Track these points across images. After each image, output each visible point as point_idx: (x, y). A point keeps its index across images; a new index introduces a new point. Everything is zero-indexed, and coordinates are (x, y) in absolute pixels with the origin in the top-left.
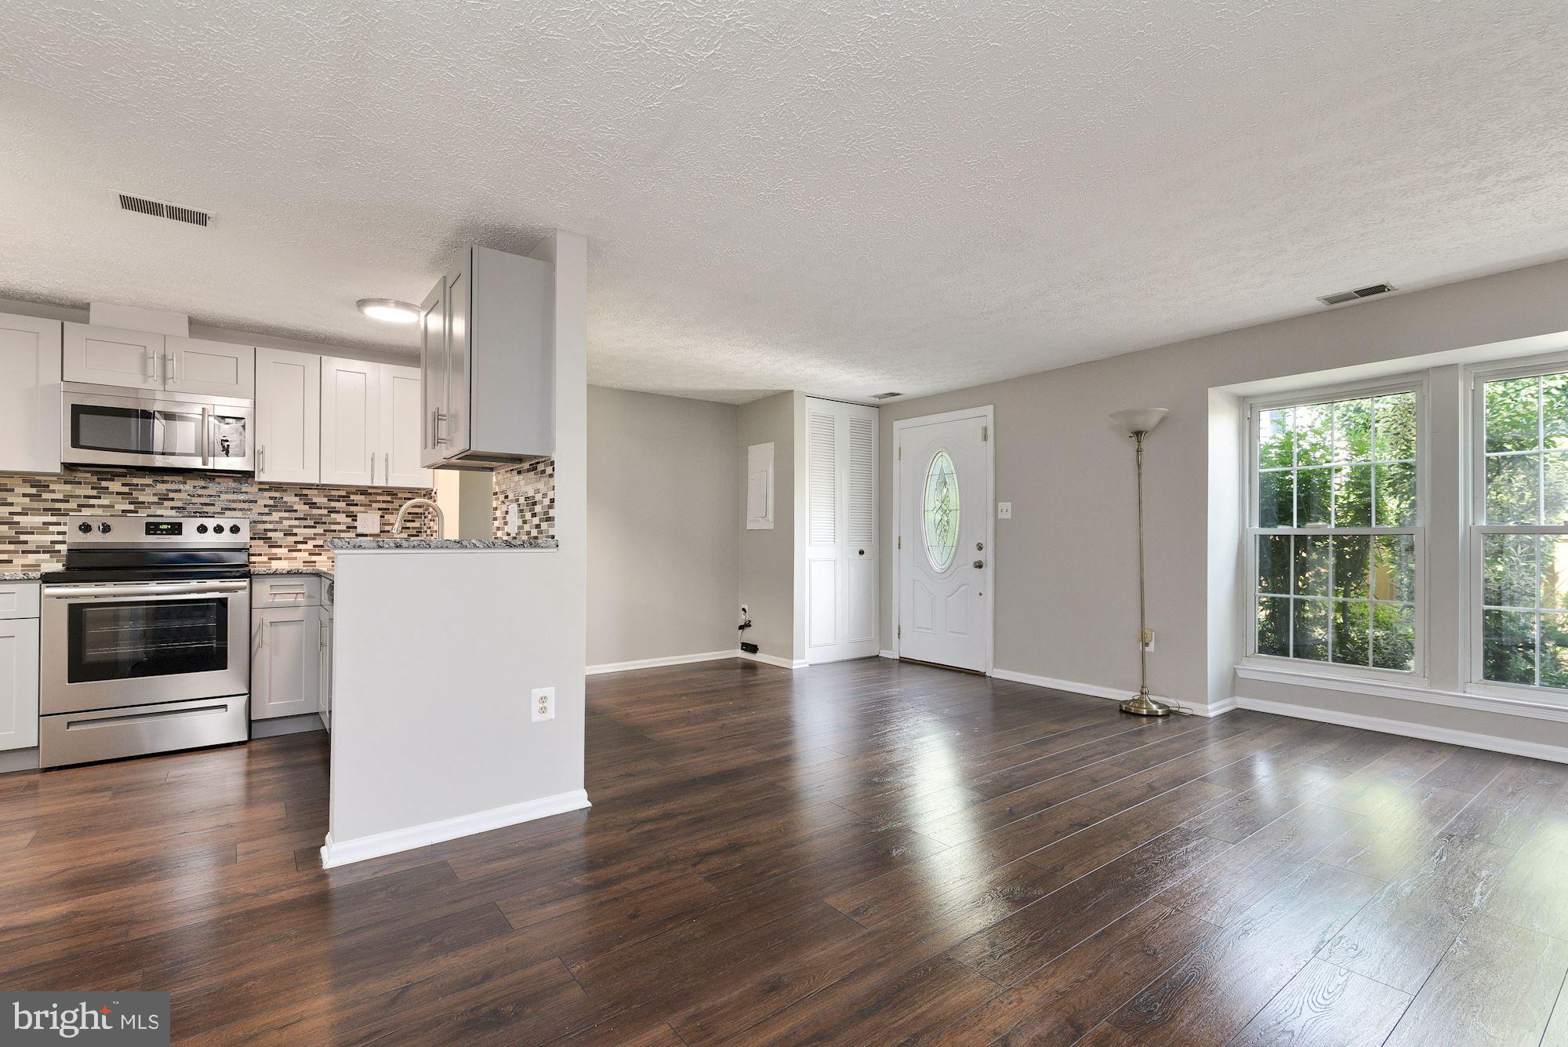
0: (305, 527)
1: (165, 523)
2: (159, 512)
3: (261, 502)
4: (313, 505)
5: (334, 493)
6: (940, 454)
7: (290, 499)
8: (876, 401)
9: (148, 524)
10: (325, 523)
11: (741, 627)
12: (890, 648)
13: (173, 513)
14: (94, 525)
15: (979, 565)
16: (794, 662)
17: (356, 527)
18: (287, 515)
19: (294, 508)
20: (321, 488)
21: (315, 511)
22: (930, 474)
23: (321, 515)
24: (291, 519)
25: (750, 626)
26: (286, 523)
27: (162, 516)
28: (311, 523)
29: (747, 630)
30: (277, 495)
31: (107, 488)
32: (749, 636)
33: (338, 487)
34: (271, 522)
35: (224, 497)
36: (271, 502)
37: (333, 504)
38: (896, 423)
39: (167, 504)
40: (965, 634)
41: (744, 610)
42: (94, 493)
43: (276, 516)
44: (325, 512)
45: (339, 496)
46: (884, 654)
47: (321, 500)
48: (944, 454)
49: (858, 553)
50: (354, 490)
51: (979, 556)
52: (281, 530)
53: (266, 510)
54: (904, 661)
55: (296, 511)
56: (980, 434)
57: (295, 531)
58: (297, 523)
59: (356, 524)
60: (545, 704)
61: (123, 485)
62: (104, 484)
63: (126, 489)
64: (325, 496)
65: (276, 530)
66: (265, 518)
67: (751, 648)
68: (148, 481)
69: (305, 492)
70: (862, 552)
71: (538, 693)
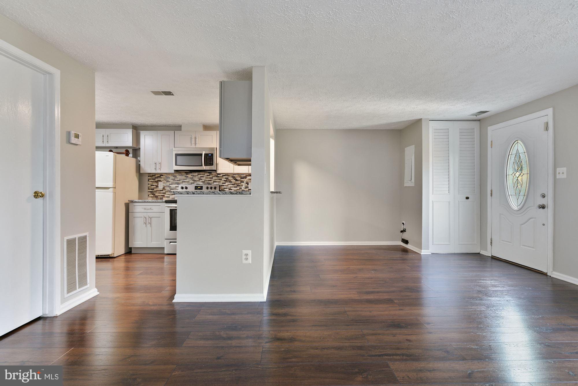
0: (234, 187)
1: (199, 186)
2: (199, 183)
3: (223, 179)
4: (237, 180)
5: (242, 176)
6: (517, 142)
7: (230, 178)
8: (474, 117)
9: (195, 187)
10: (240, 186)
11: (402, 232)
12: (486, 250)
13: (202, 183)
14: (184, 187)
15: (543, 207)
16: (422, 251)
17: (248, 187)
18: (229, 183)
19: (231, 181)
20: (238, 174)
21: (237, 182)
22: (510, 154)
23: (238, 183)
24: (230, 185)
25: (405, 231)
26: (229, 186)
27: (199, 184)
28: (236, 186)
29: (405, 233)
30: (227, 177)
31: (188, 177)
32: (405, 236)
33: (243, 174)
34: (225, 186)
35: (214, 178)
36: (225, 179)
37: (242, 179)
38: (489, 128)
39: (201, 181)
40: (533, 248)
41: (403, 223)
42: (185, 178)
43: (227, 184)
44: (239, 182)
45: (244, 177)
46: (483, 252)
47: (239, 178)
48: (519, 141)
49: (465, 198)
50: (248, 175)
51: (542, 202)
52: (228, 188)
53: (224, 182)
54: (494, 258)
55: (232, 182)
56: (542, 127)
57: (232, 188)
58: (232, 186)
59: (248, 186)
60: (247, 257)
61: (191, 175)
62: (187, 175)
63: (192, 177)
64: (240, 177)
65: (226, 188)
66: (224, 184)
67: (406, 242)
68: (196, 174)
69: (234, 176)
70: (467, 198)
71: (245, 252)
